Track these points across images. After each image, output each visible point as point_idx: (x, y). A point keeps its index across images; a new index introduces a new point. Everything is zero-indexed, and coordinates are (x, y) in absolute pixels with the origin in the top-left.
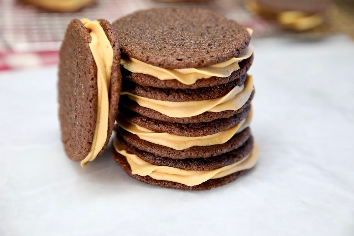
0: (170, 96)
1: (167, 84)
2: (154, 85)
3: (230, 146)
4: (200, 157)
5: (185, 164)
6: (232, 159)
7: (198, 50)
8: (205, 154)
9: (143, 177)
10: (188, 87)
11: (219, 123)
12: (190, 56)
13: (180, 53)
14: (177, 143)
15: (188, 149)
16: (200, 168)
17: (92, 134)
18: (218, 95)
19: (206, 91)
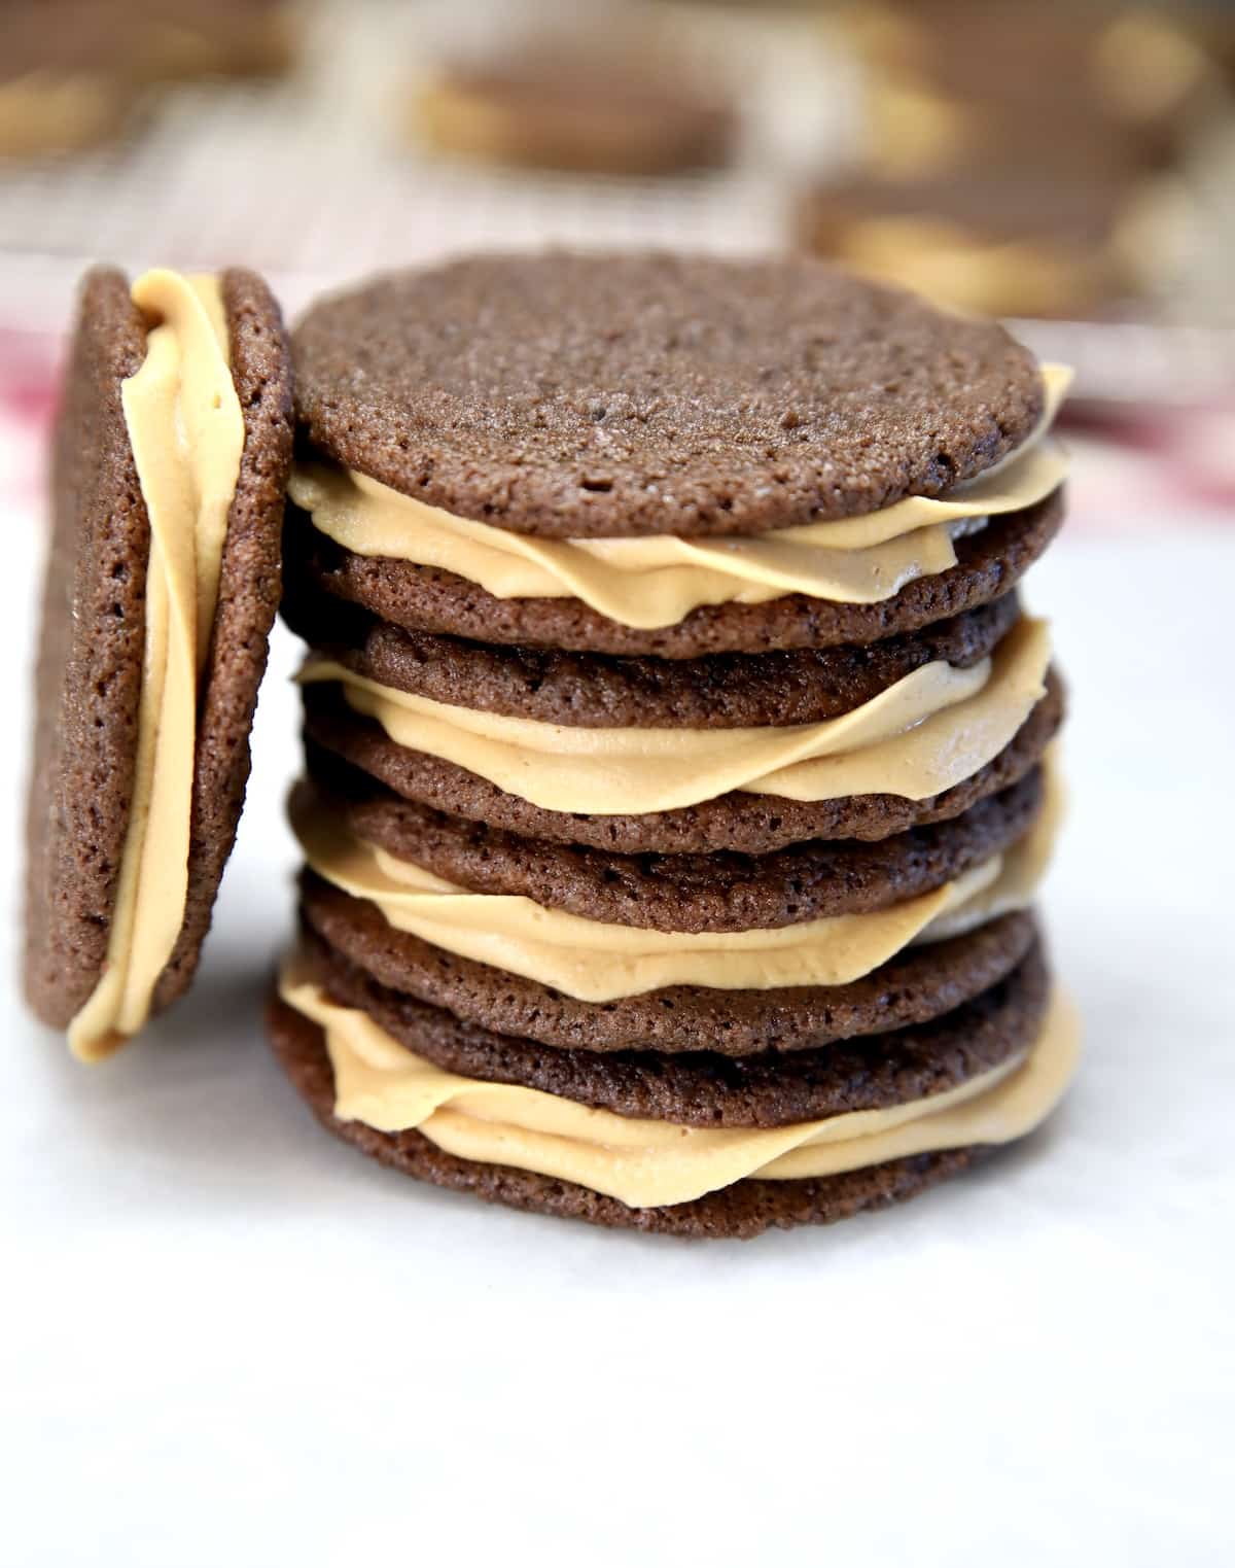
0: (545, 690)
1: (525, 620)
2: (459, 621)
3: (884, 999)
4: (700, 1048)
5: (616, 1080)
6: (895, 1074)
7: (717, 445)
8: (727, 1034)
9: (390, 1138)
10: (642, 647)
11: (824, 866)
12: (662, 473)
13: (610, 451)
14: (583, 963)
15: (642, 996)
16: (699, 1107)
17: (104, 868)
18: (817, 704)
19: (753, 679)
